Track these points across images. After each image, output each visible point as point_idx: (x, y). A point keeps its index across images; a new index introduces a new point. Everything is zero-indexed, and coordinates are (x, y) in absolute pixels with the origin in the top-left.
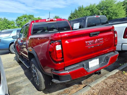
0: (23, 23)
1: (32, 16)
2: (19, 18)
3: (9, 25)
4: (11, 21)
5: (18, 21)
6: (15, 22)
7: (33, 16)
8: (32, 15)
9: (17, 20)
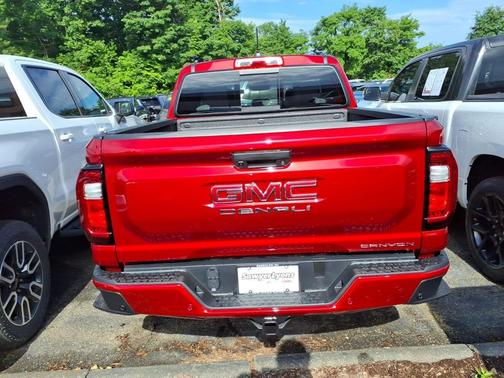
0: (337, 41)
1: (376, 12)
2: (324, 23)
3: (287, 48)
4: (296, 35)
5: (322, 33)
6: (310, 38)
7: (380, 13)
8: (378, 7)
9: (318, 30)
